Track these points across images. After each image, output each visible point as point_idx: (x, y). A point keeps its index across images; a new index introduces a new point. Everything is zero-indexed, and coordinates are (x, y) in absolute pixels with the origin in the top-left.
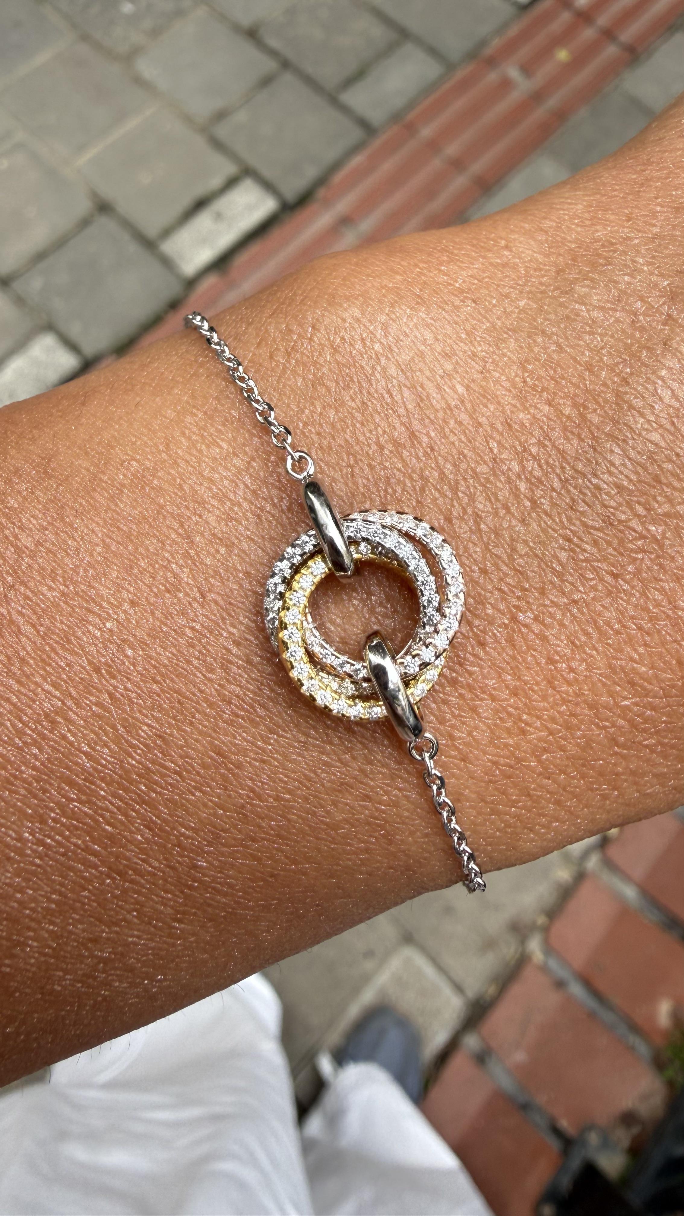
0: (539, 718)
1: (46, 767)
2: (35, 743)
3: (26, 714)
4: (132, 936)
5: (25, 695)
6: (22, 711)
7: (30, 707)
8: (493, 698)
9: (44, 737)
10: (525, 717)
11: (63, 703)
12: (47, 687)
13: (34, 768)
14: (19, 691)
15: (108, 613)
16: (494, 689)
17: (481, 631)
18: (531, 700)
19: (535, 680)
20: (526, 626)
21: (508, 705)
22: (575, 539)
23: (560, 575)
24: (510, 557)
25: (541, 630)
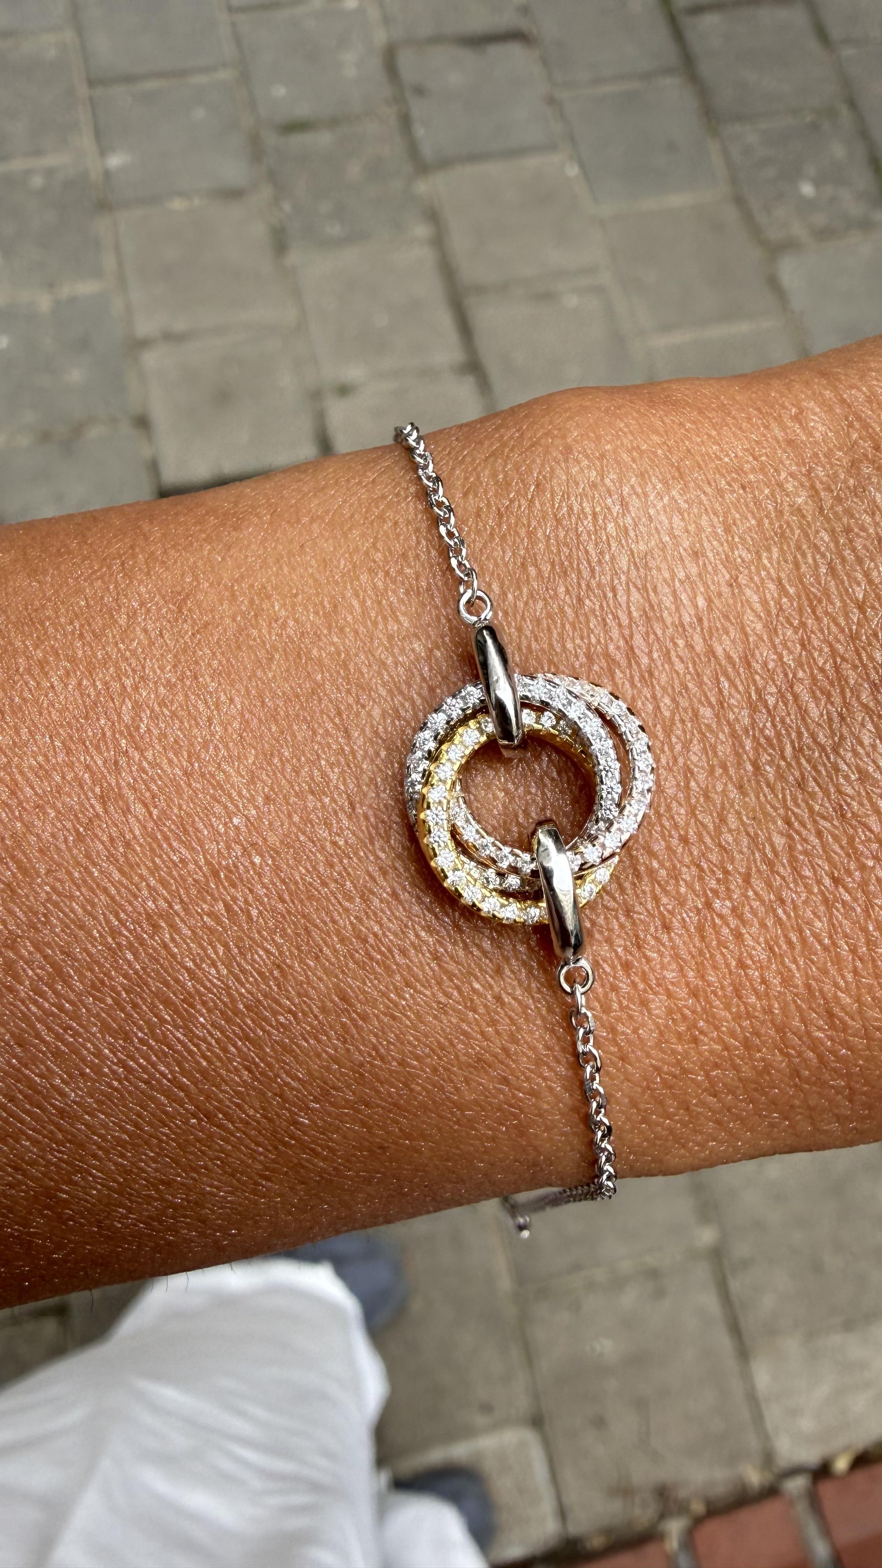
0: (717, 1028)
1: (140, 977)
2: (130, 946)
3: (124, 911)
4: (211, 1186)
5: (126, 888)
6: (121, 906)
7: (131, 904)
8: (669, 995)
9: (142, 943)
10: (701, 1023)
11: (171, 907)
12: (153, 882)
13: (126, 976)
14: (120, 882)
15: (237, 806)
16: (673, 983)
17: (668, 911)
18: (712, 1007)
19: (721, 983)
20: (721, 916)
21: (685, 1006)
22: (796, 824)
23: (771, 864)
24: (717, 829)
25: (737, 927)
